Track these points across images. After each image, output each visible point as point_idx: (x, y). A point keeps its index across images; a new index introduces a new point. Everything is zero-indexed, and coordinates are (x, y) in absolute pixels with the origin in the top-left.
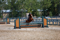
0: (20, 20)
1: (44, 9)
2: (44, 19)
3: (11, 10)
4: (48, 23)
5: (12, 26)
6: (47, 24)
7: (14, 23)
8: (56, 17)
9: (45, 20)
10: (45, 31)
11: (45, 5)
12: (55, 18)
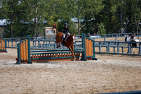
0: (31, 43)
1: (87, 17)
2: (87, 41)
3: (9, 21)
4: (97, 50)
5: (11, 58)
6: (94, 53)
7: (16, 51)
8: (115, 36)
9: (89, 44)
10: (89, 69)
12: (112, 39)
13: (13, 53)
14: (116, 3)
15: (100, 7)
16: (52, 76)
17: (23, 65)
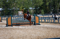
0: (12, 18)
1: (36, 7)
2: (36, 17)
3: (3, 9)
4: (40, 21)
5: (4, 24)
6: (39, 22)
7: (6, 21)
8: (48, 15)
9: (37, 18)
10: (37, 29)
11: (37, 3)
14: (48, 1)
15: (42, 3)
16: (21, 32)
17: (9, 27)
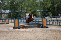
1: (44, 9)
2: (44, 19)
4: (48, 23)
6: (47, 25)
8: (56, 17)
11: (45, 5)
12: (55, 19)
13: (12, 24)
14: (57, 4)
15: (50, 5)
16: (28, 35)
17: (16, 30)
